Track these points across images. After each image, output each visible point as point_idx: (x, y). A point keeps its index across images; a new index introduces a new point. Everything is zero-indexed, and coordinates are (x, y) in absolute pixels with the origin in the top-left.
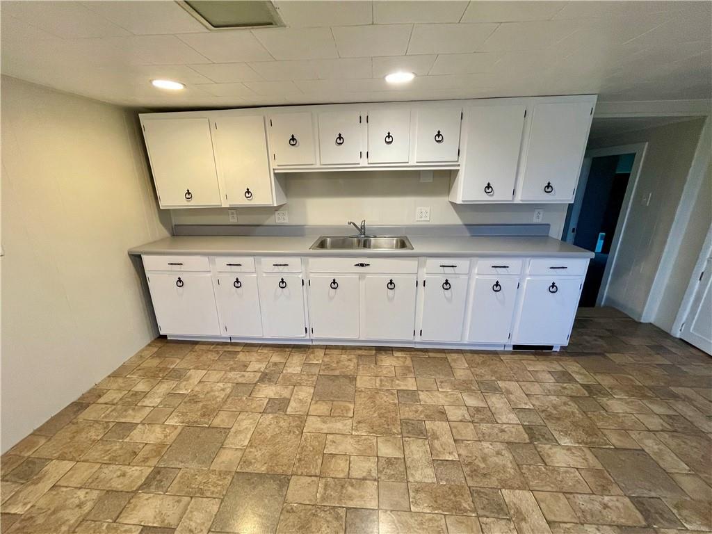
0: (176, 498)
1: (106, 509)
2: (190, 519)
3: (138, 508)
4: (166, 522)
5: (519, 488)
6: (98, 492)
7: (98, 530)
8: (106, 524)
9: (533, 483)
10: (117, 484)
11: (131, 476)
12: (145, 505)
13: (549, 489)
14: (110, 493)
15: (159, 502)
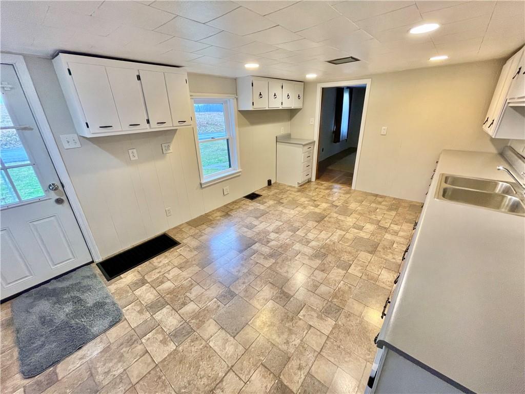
5: (271, 265)
9: (269, 271)
13: (263, 273)
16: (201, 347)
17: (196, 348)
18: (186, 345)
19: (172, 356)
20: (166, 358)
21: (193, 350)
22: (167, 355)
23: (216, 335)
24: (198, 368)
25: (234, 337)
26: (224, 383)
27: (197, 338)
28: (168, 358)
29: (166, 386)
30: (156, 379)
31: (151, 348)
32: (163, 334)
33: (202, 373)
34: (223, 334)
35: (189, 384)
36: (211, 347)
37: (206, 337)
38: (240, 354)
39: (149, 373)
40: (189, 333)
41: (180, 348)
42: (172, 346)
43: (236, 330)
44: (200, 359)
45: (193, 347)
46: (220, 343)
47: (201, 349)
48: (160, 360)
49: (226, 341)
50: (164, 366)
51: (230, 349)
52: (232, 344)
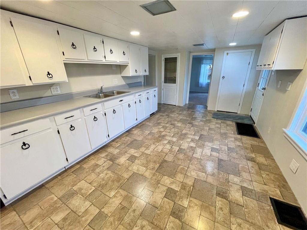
0: (230, 186)
1: (239, 212)
2: (237, 182)
3: (236, 199)
4: (239, 188)
6: (231, 219)
7: (249, 213)
8: (245, 210)
10: (226, 210)
11: (222, 205)
12: (234, 196)
14: (231, 212)
15: (232, 192)
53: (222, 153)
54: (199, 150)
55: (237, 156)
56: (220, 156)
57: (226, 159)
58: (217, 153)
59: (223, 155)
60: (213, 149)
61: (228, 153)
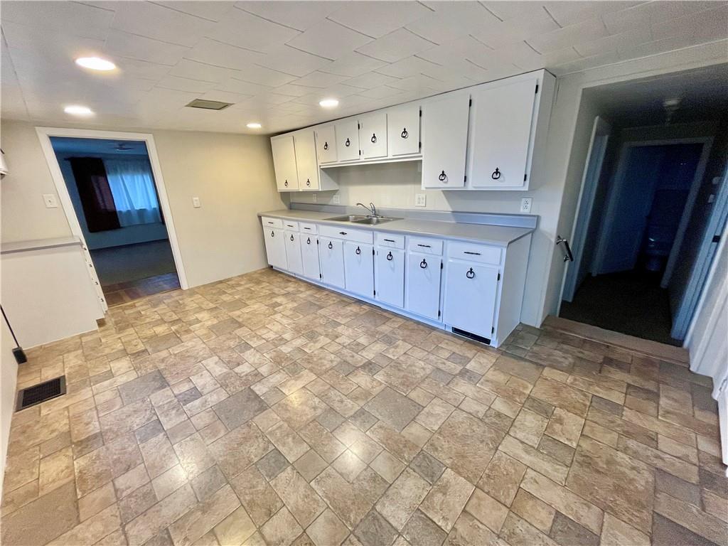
16: (441, 438)
17: (444, 443)
18: (443, 457)
19: (461, 470)
20: (464, 477)
21: (447, 446)
22: (461, 478)
23: (424, 425)
24: (465, 437)
25: (424, 407)
26: (471, 411)
27: (431, 445)
28: (463, 475)
29: (494, 466)
30: (492, 481)
31: (457, 506)
32: (433, 495)
33: (469, 431)
34: (421, 418)
35: (483, 441)
36: (440, 428)
37: (428, 435)
38: (441, 401)
39: (488, 493)
40: (425, 456)
41: (448, 462)
42: (449, 474)
43: (415, 406)
44: (455, 436)
45: (444, 447)
46: (432, 420)
47: (444, 437)
48: (469, 485)
49: (429, 414)
50: (475, 476)
51: (438, 410)
52: (432, 408)
53: (171, 402)
54: (220, 371)
55: (129, 424)
56: (169, 393)
57: (152, 396)
58: (180, 394)
59: (164, 399)
60: (195, 394)
61: (155, 414)
